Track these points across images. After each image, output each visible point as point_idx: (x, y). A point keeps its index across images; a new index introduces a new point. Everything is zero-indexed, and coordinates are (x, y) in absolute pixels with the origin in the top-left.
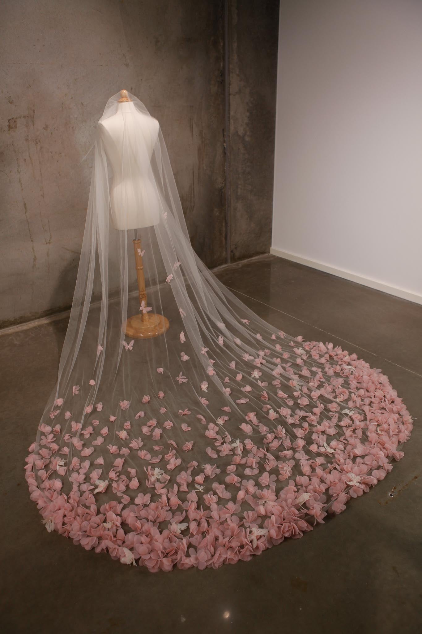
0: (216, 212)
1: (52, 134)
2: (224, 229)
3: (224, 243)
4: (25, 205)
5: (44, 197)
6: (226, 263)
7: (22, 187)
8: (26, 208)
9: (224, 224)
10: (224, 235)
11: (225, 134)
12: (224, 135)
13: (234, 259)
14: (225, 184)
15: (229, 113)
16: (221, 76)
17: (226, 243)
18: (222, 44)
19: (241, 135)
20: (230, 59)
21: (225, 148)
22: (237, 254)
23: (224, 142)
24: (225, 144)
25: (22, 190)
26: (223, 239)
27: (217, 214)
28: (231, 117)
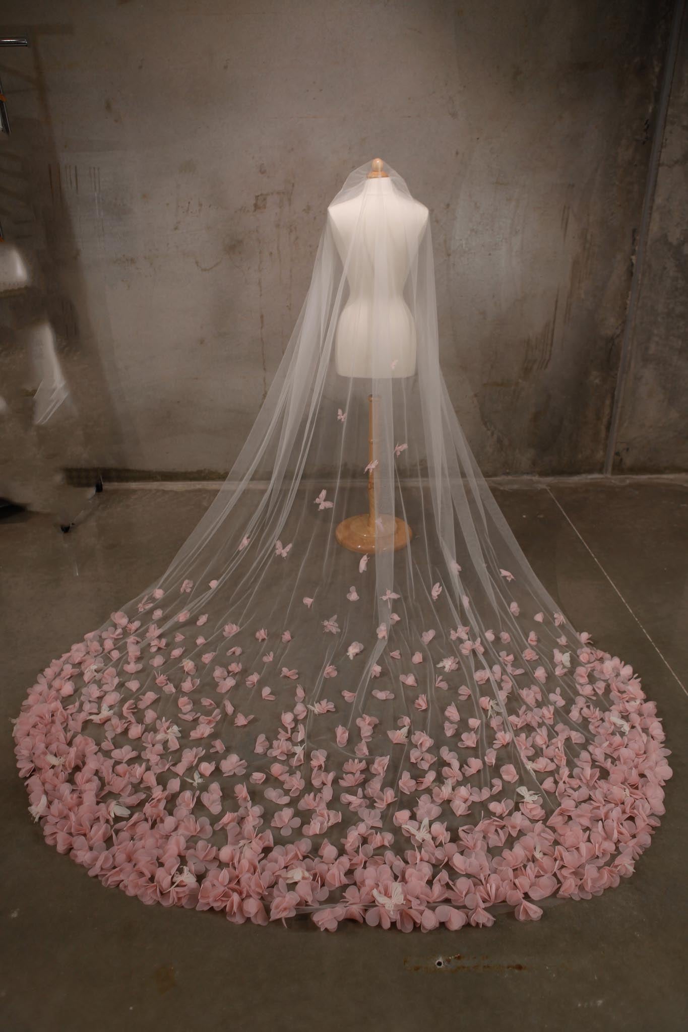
0: (595, 378)
1: (315, 218)
2: (607, 411)
3: (603, 434)
4: (262, 317)
5: (290, 309)
6: (600, 471)
7: (261, 291)
8: (262, 322)
9: (608, 402)
10: (605, 420)
11: (638, 238)
12: (634, 240)
13: (619, 468)
14: (623, 331)
15: (653, 200)
16: (646, 130)
17: (607, 437)
18: (657, 70)
19: (675, 243)
20: (671, 98)
21: (632, 265)
22: (628, 461)
23: (633, 252)
24: (633, 257)
25: (261, 295)
26: (603, 428)
27: (597, 381)
28: (655, 208)
